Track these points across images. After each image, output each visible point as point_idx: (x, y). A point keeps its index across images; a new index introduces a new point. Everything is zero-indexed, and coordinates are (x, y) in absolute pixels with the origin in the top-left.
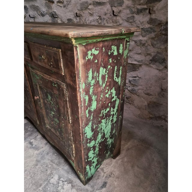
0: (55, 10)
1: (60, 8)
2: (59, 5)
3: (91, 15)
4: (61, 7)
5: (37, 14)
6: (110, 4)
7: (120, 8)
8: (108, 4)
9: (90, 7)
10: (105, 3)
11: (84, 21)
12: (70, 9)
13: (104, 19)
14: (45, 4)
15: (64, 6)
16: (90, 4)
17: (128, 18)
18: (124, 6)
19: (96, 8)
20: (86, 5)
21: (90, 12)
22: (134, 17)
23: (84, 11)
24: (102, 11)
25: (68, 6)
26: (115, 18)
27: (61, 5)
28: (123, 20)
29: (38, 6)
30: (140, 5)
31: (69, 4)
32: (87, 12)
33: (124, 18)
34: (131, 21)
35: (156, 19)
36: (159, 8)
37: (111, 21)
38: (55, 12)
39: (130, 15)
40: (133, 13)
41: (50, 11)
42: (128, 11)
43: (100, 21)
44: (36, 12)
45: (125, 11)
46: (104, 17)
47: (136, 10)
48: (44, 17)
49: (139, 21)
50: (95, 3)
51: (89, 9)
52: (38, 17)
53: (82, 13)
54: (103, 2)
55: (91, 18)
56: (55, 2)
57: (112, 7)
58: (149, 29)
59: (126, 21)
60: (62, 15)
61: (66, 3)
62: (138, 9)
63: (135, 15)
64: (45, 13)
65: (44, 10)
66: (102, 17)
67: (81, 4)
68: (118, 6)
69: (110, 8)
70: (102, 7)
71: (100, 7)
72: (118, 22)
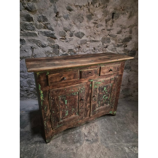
0: (58, 44)
1: (62, 42)
2: (61, 41)
3: (88, 47)
4: (64, 42)
5: (36, 46)
6: (102, 42)
7: (108, 44)
8: (100, 41)
9: (88, 43)
10: (99, 41)
11: (82, 50)
12: (72, 43)
13: (97, 49)
14: (48, 39)
15: (67, 42)
16: (88, 41)
17: (113, 49)
18: (111, 43)
19: (92, 43)
20: (85, 41)
21: (87, 45)
22: (116, 48)
23: (82, 45)
24: (96, 45)
25: (70, 42)
26: (105, 49)
27: (63, 41)
28: (109, 49)
29: (39, 40)
30: (119, 43)
31: (71, 40)
32: (85, 45)
33: (110, 49)
34: (114, 50)
35: (127, 49)
36: (129, 45)
37: (102, 50)
38: (58, 45)
39: (113, 48)
40: (115, 47)
41: (53, 44)
42: (112, 46)
43: (94, 50)
44: (35, 44)
45: (111, 45)
46: (97, 48)
47: (117, 45)
48: (45, 48)
49: (119, 50)
50: (92, 41)
51: (87, 44)
52: (37, 48)
53: (81, 46)
54: (98, 41)
55: (88, 49)
56: (59, 39)
57: (103, 43)
58: (124, 54)
59: (111, 50)
60: (64, 47)
61: (68, 40)
62: (118, 45)
63: (116, 47)
64: (46, 45)
65: (45, 43)
66: (96, 48)
67: (82, 41)
68: (107, 43)
69: (102, 44)
70: (96, 43)
71: (95, 43)
72: (107, 51)
